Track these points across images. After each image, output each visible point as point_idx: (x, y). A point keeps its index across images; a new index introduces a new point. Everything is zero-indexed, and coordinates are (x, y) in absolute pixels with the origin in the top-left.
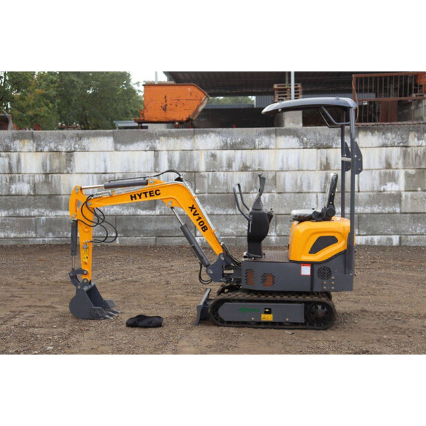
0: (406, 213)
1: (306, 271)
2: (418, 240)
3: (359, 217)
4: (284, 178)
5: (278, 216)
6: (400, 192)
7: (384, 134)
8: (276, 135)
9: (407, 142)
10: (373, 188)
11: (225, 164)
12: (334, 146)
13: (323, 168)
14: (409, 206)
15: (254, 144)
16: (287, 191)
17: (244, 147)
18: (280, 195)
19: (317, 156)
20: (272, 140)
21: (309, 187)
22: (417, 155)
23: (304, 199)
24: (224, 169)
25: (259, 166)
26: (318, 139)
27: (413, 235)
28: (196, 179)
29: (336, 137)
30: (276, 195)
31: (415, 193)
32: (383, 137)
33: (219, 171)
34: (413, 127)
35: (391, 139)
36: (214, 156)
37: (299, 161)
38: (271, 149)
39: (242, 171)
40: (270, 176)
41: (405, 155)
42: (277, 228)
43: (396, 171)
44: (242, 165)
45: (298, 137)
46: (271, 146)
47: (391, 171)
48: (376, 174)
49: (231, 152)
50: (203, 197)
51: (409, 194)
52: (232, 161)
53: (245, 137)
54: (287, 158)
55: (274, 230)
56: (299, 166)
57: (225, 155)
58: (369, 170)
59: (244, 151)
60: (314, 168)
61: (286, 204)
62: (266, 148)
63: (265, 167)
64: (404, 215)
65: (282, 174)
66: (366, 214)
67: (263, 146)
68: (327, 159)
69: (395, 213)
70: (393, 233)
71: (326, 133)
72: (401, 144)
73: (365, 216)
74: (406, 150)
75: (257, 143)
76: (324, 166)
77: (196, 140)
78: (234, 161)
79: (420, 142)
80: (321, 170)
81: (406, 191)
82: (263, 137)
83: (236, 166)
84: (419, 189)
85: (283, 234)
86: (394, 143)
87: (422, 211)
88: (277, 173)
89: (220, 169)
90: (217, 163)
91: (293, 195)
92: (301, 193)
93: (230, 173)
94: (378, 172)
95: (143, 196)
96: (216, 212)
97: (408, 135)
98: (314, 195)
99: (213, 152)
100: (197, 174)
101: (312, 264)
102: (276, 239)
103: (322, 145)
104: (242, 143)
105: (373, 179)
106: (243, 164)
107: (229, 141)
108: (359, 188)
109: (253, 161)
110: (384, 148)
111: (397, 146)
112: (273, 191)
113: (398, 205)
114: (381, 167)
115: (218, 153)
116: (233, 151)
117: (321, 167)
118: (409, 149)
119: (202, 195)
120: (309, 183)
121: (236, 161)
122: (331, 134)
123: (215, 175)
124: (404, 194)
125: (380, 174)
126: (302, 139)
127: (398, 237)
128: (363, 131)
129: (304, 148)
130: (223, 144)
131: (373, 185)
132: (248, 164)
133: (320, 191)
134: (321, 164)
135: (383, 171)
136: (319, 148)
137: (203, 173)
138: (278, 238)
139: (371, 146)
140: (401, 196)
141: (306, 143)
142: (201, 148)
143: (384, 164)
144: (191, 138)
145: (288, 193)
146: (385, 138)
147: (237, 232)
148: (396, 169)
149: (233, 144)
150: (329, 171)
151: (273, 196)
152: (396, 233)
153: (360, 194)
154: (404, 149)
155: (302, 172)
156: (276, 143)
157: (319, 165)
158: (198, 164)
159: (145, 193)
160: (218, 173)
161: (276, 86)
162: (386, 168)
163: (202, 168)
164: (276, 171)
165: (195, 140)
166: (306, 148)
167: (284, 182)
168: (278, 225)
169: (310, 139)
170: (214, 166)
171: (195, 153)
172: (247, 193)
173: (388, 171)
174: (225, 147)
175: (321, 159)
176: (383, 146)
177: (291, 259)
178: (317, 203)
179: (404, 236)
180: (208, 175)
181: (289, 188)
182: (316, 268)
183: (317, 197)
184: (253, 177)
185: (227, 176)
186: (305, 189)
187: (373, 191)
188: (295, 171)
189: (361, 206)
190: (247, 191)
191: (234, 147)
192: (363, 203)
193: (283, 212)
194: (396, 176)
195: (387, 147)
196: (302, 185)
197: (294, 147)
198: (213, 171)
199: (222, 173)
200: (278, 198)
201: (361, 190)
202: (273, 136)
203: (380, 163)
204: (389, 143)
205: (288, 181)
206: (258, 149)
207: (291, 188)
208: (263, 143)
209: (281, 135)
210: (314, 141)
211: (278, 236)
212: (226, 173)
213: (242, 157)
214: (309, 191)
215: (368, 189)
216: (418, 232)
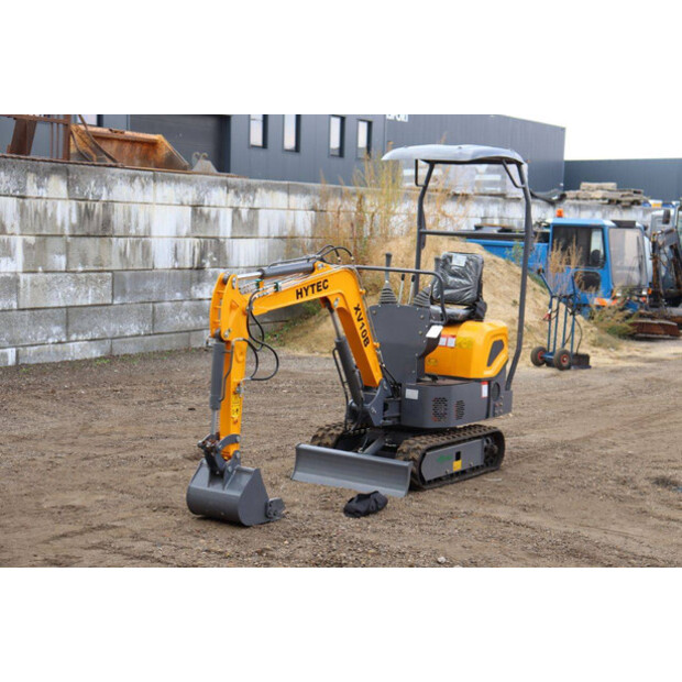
0: (24, 310)
2: (38, 354)
6: (16, 273)
9: (24, 189)
14: (28, 296)
22: (36, 212)
27: (32, 345)
31: (35, 275)
34: (32, 166)
35: (4, 182)
41: (22, 211)
43: (12, 237)
47: (6, 237)
51: (29, 277)
64: (22, 313)
69: (11, 310)
70: (7, 344)
72: (18, 193)
74: (23, 204)
79: (41, 190)
81: (24, 272)
84: (40, 269)
86: (9, 189)
95: (310, 289)
97: (26, 178)
101: (489, 381)
111: (12, 196)
113: (15, 296)
118: (27, 202)
124: (22, 277)
127: (14, 350)
140: (18, 281)
148: (12, 234)
152: (13, 343)
154: (21, 200)
159: (313, 286)
179: (21, 349)
182: (491, 386)
194: (12, 247)
216: (39, 339)
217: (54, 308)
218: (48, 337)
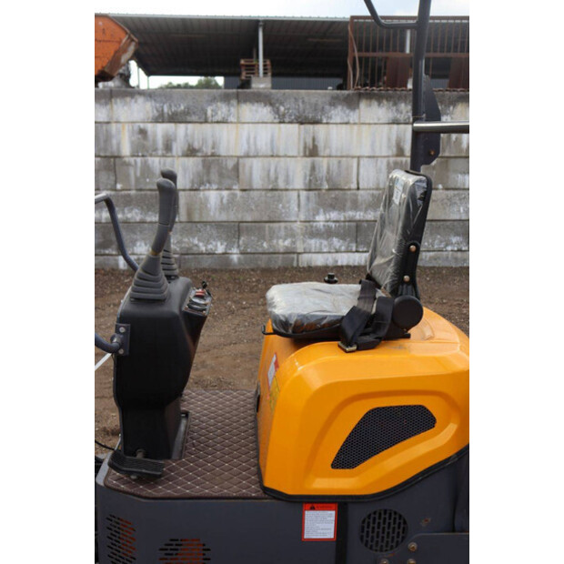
1: (320, 525)
2: (436, 259)
3: (357, 226)
4: (251, 168)
5: (241, 224)
7: (395, 104)
8: (239, 102)
10: (378, 184)
11: (160, 144)
12: (325, 121)
13: (307, 153)
15: (206, 114)
16: (255, 187)
17: (189, 119)
18: (244, 193)
19: (299, 134)
20: (233, 109)
21: (287, 181)
23: (280, 200)
24: (160, 152)
25: (213, 148)
26: (301, 109)
27: (429, 251)
28: (117, 168)
29: (327, 107)
30: (239, 193)
31: (435, 191)
32: (394, 108)
33: (151, 156)
35: (404, 112)
36: (143, 132)
37: (272, 141)
38: (231, 122)
39: (187, 156)
40: (231, 164)
42: (241, 242)
44: (187, 146)
45: (271, 104)
46: (232, 119)
47: (404, 159)
48: (383, 164)
49: (170, 127)
50: (129, 195)
52: (171, 140)
53: (191, 103)
54: (255, 138)
55: (236, 245)
56: (272, 150)
57: (160, 130)
58: (374, 157)
59: (190, 126)
60: (295, 154)
61: (253, 207)
62: (224, 121)
63: (222, 151)
65: (248, 161)
66: (367, 221)
67: (219, 118)
68: (314, 140)
71: (313, 100)
73: (365, 224)
75: (209, 112)
76: (310, 150)
77: (115, 107)
78: (175, 140)
79: (445, 118)
80: (305, 156)
82: (219, 104)
83: (178, 147)
84: (440, 186)
85: (249, 250)
86: (409, 118)
87: (442, 218)
88: (241, 160)
89: (153, 151)
90: (149, 144)
91: (263, 193)
92: (276, 190)
93: (169, 160)
94: (385, 160)
96: (148, 219)
98: (295, 194)
99: (142, 126)
100: (117, 160)
101: (341, 504)
102: (239, 259)
103: (306, 118)
104: (187, 113)
105: (379, 171)
106: (189, 145)
107: (166, 110)
108: (358, 184)
109: (204, 141)
110: (395, 126)
112: (234, 187)
114: (390, 153)
115: (149, 127)
116: (172, 125)
117: (305, 152)
119: (126, 192)
120: (287, 176)
121: (178, 141)
122: (320, 103)
123: (146, 162)
125: (388, 164)
126: (278, 109)
128: (367, 99)
129: (280, 123)
130: (156, 114)
131: (378, 179)
132: (196, 145)
133: (303, 187)
134: (305, 148)
135: (392, 159)
136: (302, 123)
137: (127, 159)
138: (242, 257)
139: (376, 121)
141: (284, 115)
142: (122, 120)
143: (395, 149)
144: (106, 104)
145: (258, 190)
146: (397, 110)
147: (181, 248)
149: (173, 114)
150: (316, 159)
151: (235, 195)
153: (361, 192)
155: (277, 159)
156: (238, 113)
157: (302, 149)
158: (119, 144)
160: (150, 160)
161: (242, 62)
162: (397, 155)
163: (126, 150)
164: (238, 157)
165: (112, 107)
166: (284, 122)
167: (251, 174)
168: (242, 238)
169: (289, 109)
170: (144, 147)
171: (114, 127)
172: (196, 190)
173: (399, 159)
174: (160, 118)
175: (305, 139)
176: (393, 123)
177: (268, 484)
178: (299, 205)
180: (135, 162)
181: (257, 182)
182: (357, 515)
183: (299, 196)
184: (204, 166)
185: (164, 164)
186: (281, 185)
187: (377, 189)
188: (266, 156)
189: (361, 210)
190: (196, 186)
191: (174, 118)
192: (364, 206)
193: (249, 219)
195: (398, 124)
196: (277, 178)
197: (266, 121)
198: (143, 156)
199: (157, 160)
200: (242, 197)
201: (361, 187)
202: (234, 102)
203: (389, 147)
204: (401, 117)
205: (256, 172)
206: (212, 122)
207: (261, 183)
208: (219, 113)
209: (245, 101)
210: (295, 111)
211: (241, 253)
212: (162, 159)
213: (186, 135)
214: (287, 187)
215: (371, 186)
216: (436, 247)
217: (454, 221)
218: (447, 245)
